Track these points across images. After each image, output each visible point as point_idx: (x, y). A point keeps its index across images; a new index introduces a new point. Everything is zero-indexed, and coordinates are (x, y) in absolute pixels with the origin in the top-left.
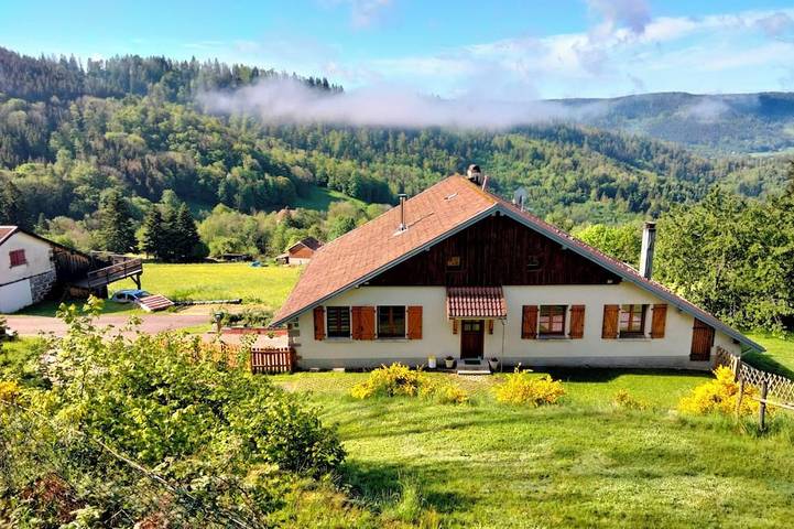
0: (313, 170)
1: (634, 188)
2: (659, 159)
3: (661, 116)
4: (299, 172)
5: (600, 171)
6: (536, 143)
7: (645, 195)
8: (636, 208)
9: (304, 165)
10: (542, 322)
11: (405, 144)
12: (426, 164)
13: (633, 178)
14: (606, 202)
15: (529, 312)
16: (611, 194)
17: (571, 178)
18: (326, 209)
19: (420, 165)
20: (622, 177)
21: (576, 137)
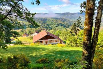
0: (24, 24)
1: (64, 25)
2: (67, 21)
3: (67, 15)
4: (22, 24)
5: (60, 23)
6: (52, 19)
7: (65, 25)
8: (64, 27)
9: (22, 23)
10: (51, 41)
11: (36, 20)
12: (39, 22)
13: (64, 23)
14: (61, 26)
15: (50, 41)
16: (61, 25)
17: (57, 23)
18: (26, 29)
19: (38, 22)
20: (63, 23)
21: (57, 19)
